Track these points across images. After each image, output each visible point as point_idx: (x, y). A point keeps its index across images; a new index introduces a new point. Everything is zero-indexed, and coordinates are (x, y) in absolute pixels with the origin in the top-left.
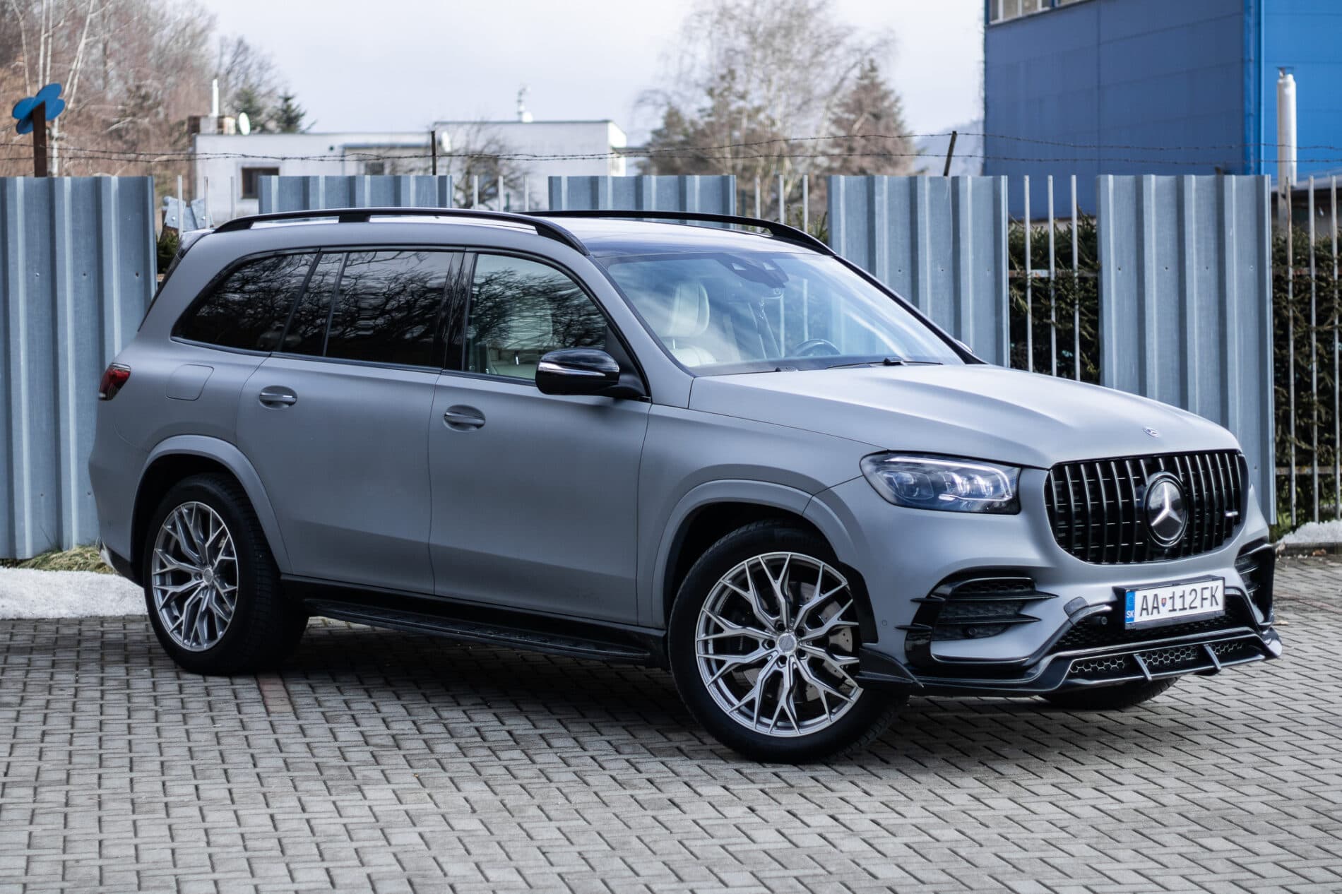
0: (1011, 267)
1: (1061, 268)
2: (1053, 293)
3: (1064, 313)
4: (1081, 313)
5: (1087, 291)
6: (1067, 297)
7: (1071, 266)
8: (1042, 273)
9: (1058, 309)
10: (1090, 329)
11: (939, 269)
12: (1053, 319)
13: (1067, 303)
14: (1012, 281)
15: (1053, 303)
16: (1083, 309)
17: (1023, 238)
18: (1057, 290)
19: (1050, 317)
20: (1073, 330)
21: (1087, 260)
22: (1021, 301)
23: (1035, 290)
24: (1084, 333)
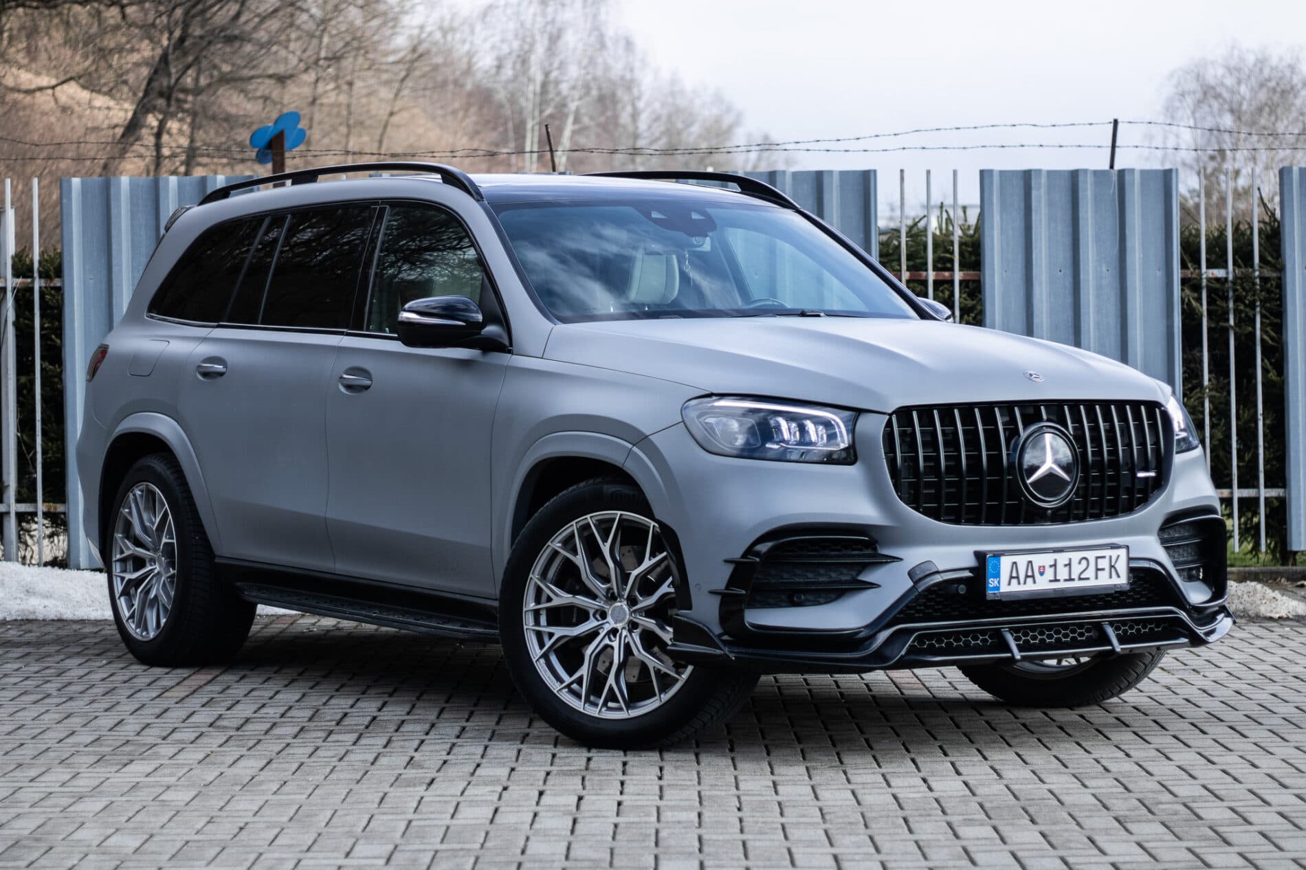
0: (1184, 266)
1: (1239, 267)
2: (1231, 294)
3: (1243, 315)
4: (1263, 316)
5: (1269, 292)
6: (1245, 297)
7: (1252, 266)
8: (1219, 273)
9: (1236, 311)
10: (1273, 334)
11: (1104, 269)
12: (1232, 322)
13: (1246, 306)
14: (1184, 281)
15: (1231, 305)
16: (1264, 312)
17: (1198, 235)
18: (1235, 290)
19: (1227, 320)
20: (1253, 334)
21: (1270, 258)
22: (1194, 303)
23: (1210, 291)
24: (1266, 337)
